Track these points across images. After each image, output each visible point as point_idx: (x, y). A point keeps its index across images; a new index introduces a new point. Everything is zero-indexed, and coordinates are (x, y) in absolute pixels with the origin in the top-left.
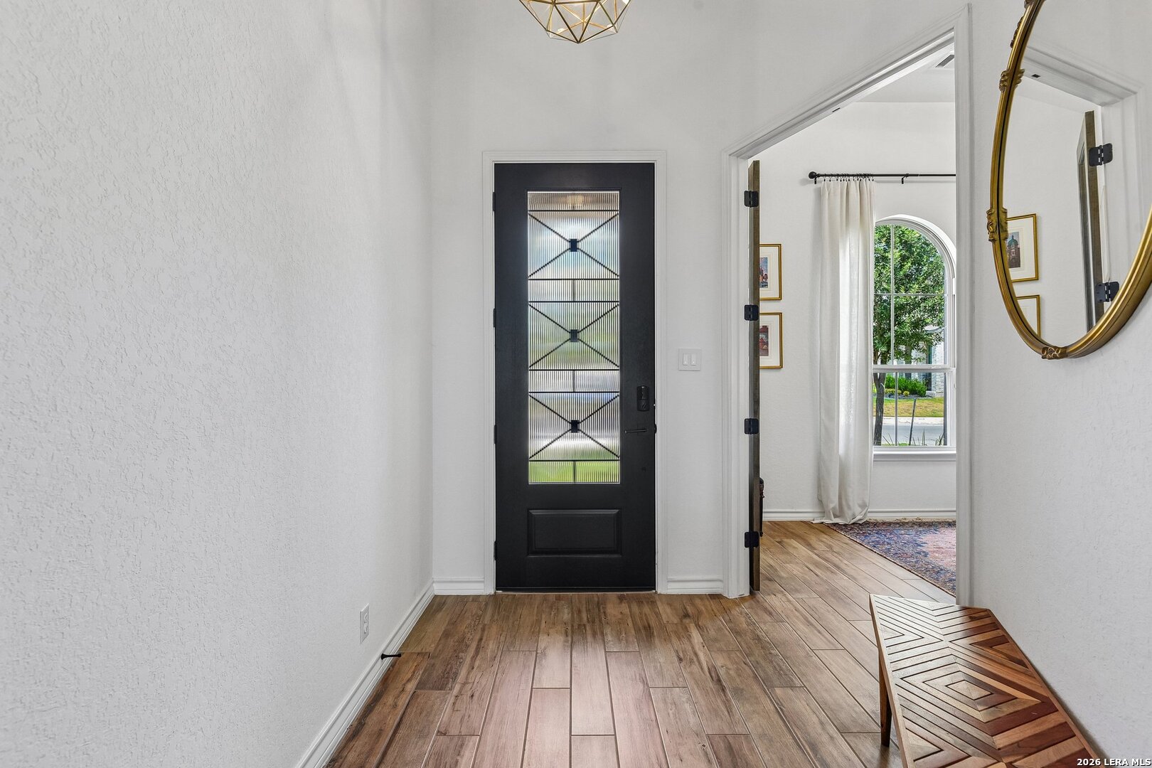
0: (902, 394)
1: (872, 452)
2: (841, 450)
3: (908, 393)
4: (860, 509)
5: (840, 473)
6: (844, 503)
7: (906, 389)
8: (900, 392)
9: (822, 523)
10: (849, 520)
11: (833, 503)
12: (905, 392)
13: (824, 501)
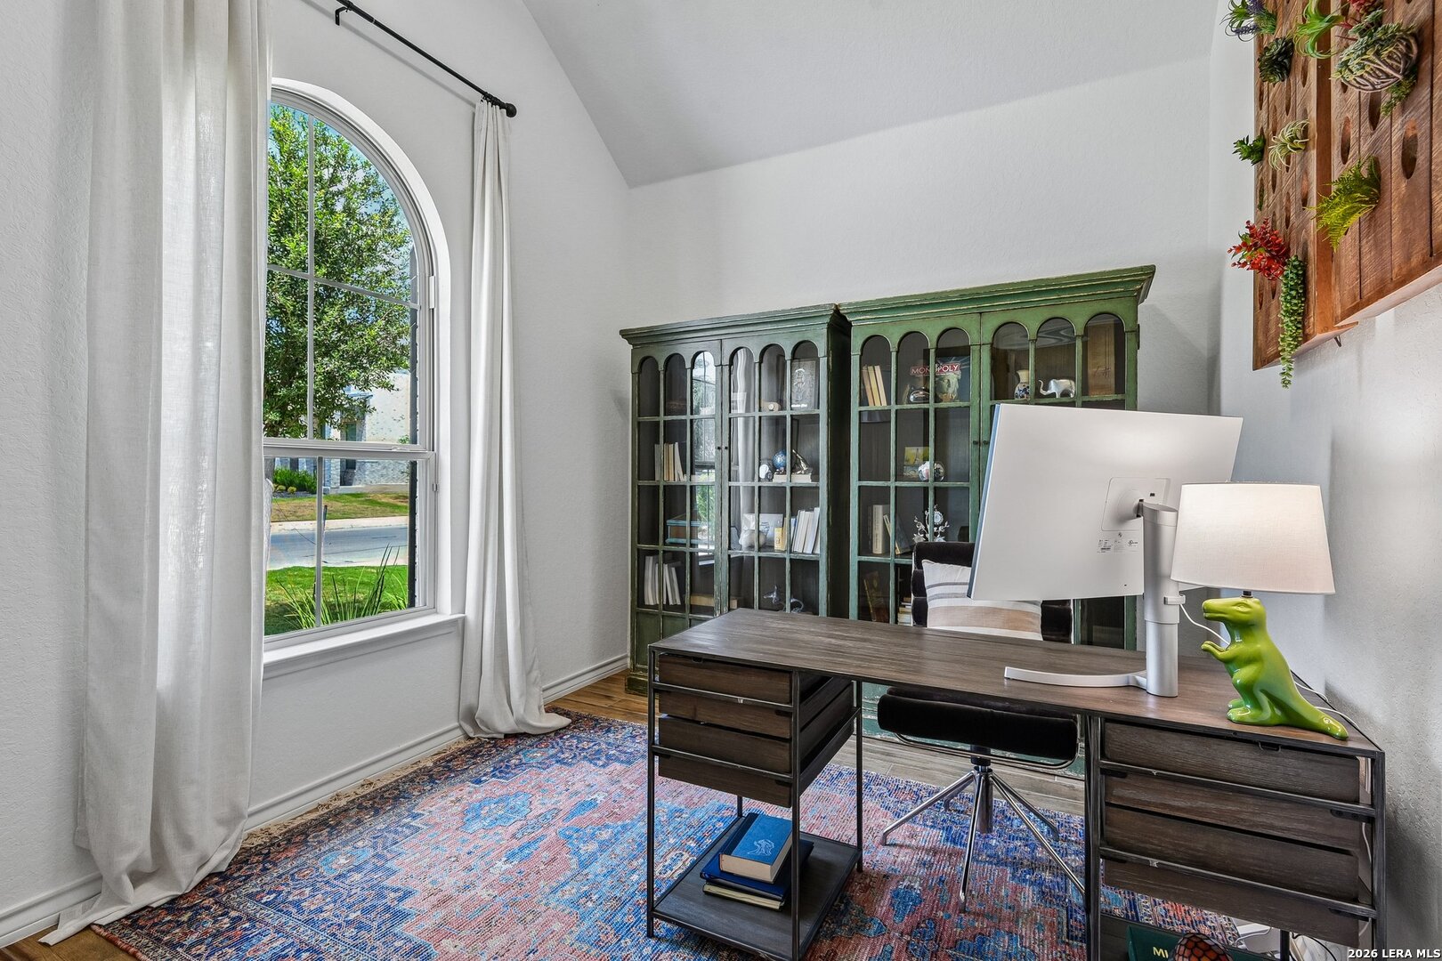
0: (286, 490)
1: (259, 657)
2: (164, 676)
3: (295, 489)
4: (221, 831)
5: (157, 751)
6: (168, 833)
7: (291, 483)
8: (284, 488)
9: (88, 927)
10: (184, 887)
11: (135, 845)
12: (291, 488)
13: (98, 852)
